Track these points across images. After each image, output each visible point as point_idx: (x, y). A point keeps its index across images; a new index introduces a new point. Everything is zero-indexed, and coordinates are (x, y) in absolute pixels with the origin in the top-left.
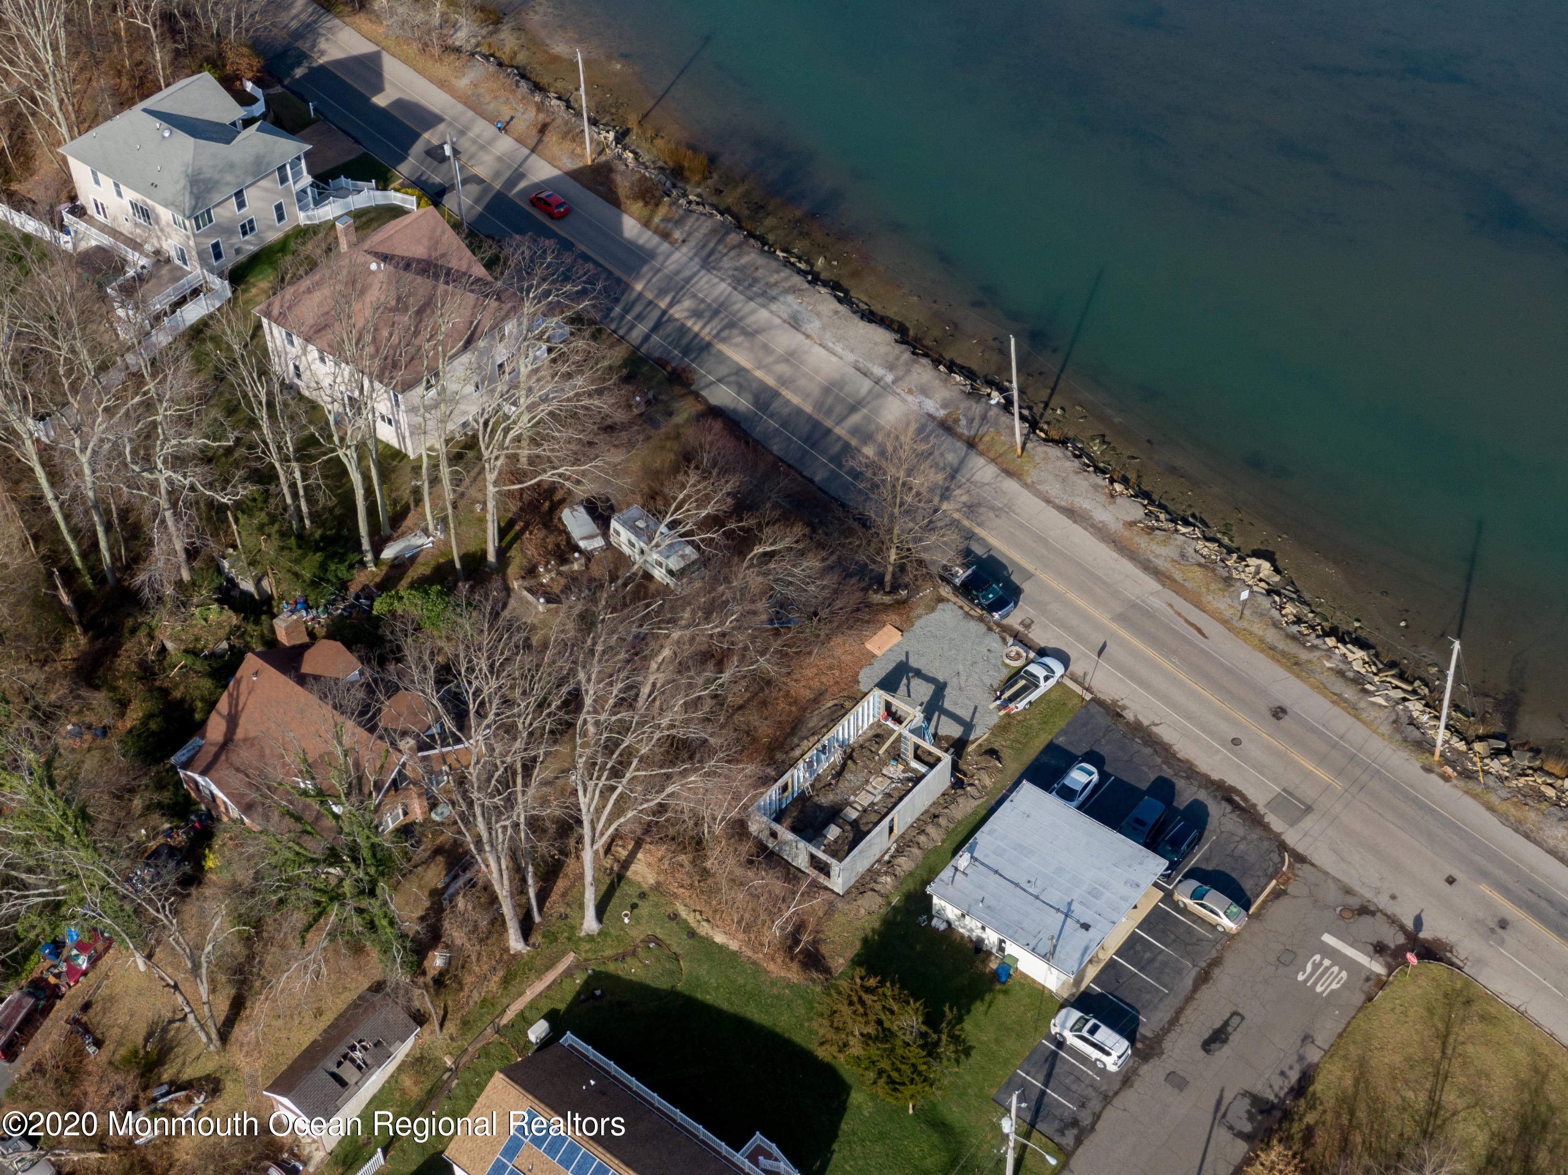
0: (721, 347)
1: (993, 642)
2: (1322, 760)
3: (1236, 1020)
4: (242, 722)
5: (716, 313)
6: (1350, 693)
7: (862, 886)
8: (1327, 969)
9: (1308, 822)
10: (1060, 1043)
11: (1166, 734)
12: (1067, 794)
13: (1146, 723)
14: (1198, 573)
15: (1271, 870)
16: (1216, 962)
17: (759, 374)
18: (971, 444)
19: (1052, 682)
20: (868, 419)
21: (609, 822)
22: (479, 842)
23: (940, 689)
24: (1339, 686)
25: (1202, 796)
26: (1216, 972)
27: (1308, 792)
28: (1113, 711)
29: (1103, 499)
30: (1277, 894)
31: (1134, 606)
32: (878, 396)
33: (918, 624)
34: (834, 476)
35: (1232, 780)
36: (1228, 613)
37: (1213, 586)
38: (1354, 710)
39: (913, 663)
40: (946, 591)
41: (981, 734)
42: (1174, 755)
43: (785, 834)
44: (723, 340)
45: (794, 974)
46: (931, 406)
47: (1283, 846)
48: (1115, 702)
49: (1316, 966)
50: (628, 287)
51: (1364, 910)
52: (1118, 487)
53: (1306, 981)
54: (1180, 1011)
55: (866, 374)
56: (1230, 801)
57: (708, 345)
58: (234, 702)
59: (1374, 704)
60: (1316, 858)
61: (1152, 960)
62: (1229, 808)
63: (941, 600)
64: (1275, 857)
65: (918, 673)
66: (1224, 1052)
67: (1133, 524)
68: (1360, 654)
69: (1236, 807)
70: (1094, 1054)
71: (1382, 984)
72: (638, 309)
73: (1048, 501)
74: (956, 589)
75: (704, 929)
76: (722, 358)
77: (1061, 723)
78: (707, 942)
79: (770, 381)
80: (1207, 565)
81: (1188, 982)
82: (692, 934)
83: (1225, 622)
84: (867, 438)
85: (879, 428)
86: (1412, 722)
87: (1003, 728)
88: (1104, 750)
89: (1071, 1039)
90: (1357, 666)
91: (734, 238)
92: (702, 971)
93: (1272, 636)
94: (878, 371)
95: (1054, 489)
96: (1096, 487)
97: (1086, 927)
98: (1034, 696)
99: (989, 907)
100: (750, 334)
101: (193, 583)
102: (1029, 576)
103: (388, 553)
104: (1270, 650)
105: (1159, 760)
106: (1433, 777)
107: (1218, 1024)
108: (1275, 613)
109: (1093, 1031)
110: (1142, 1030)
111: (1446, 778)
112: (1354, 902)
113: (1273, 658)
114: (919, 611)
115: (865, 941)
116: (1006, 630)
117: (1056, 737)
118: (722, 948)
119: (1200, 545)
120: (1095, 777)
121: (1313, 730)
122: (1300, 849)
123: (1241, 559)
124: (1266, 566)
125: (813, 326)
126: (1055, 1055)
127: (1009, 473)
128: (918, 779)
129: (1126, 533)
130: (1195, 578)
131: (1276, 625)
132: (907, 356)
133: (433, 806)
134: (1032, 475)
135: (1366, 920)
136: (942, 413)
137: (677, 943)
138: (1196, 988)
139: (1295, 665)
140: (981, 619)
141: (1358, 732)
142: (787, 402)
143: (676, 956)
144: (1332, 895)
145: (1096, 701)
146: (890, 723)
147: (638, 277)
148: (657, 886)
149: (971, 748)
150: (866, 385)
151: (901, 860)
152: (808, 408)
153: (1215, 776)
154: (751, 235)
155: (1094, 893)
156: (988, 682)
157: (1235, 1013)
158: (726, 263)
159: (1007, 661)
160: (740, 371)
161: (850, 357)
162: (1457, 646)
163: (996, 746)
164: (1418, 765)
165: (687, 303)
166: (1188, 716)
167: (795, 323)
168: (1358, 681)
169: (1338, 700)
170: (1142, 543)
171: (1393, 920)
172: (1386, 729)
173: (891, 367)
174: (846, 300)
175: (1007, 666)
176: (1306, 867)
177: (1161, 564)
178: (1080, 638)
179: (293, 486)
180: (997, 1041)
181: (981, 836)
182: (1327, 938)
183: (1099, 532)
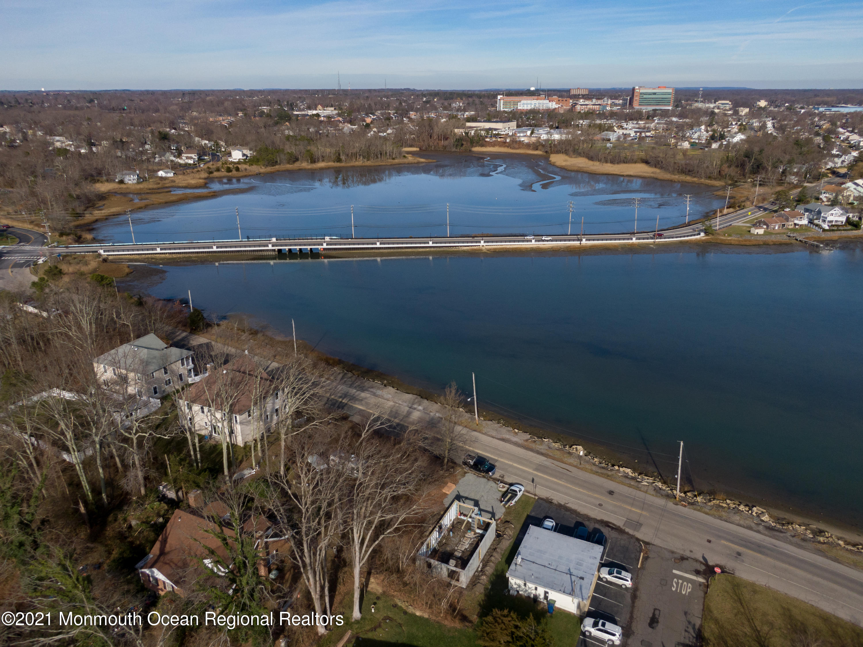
0: (351, 404)
1: (492, 484)
3: (657, 612)
6: (633, 483)
7: (474, 582)
8: (682, 584)
9: (643, 529)
11: (572, 506)
12: (549, 528)
13: (563, 503)
14: (558, 452)
15: (638, 549)
16: (636, 590)
19: (521, 492)
23: (478, 502)
24: (628, 481)
25: (597, 526)
26: (638, 593)
27: (637, 518)
28: (548, 502)
29: (513, 434)
30: (646, 558)
31: (540, 465)
33: (460, 481)
35: (606, 519)
36: (575, 463)
37: (565, 456)
39: (462, 494)
40: (466, 469)
41: (500, 516)
42: (579, 513)
43: (435, 562)
44: (352, 402)
45: (458, 625)
47: (638, 540)
48: (547, 498)
49: (677, 584)
51: (683, 558)
52: (517, 430)
53: (677, 590)
54: (632, 613)
56: (608, 526)
57: (347, 404)
60: (652, 542)
61: (610, 593)
62: (610, 529)
63: (465, 473)
64: (637, 543)
65: (467, 498)
66: (660, 627)
67: (527, 440)
68: (629, 470)
69: (612, 528)
70: (608, 637)
71: (707, 586)
73: (493, 437)
74: (471, 467)
75: (411, 610)
77: (530, 508)
78: (413, 616)
80: (560, 450)
81: (629, 600)
82: (405, 613)
83: (575, 466)
86: (661, 490)
87: (507, 513)
88: (551, 514)
89: (593, 632)
90: (631, 474)
92: (414, 630)
93: (594, 468)
95: (494, 434)
96: (509, 431)
97: (582, 578)
98: (516, 499)
99: (537, 578)
101: (146, 495)
102: (497, 461)
103: (236, 477)
104: (596, 473)
105: (574, 516)
106: (680, 506)
107: (651, 616)
108: (592, 461)
109: (603, 626)
111: (685, 506)
112: (677, 556)
113: (599, 475)
114: (458, 477)
115: (481, 605)
116: (495, 479)
117: (531, 512)
118: (420, 618)
119: (554, 444)
120: (554, 523)
121: (627, 497)
122: (646, 540)
123: (570, 447)
124: (580, 448)
125: (389, 398)
127: (474, 430)
128: (482, 536)
129: (526, 443)
130: (558, 454)
131: (594, 465)
133: (270, 571)
134: (484, 430)
135: (685, 562)
136: (444, 417)
137: (400, 619)
138: (633, 602)
139: (608, 477)
140: (484, 477)
141: (644, 495)
143: (400, 625)
144: (668, 555)
145: (539, 498)
146: (462, 517)
148: (384, 592)
149: (499, 522)
151: (488, 568)
153: (599, 518)
155: (579, 564)
156: (496, 497)
157: (655, 609)
159: (500, 489)
160: (361, 410)
162: (682, 444)
163: (508, 520)
164: (671, 503)
166: (578, 499)
168: (634, 479)
169: (630, 486)
170: (533, 446)
171: (696, 560)
172: (653, 493)
175: (500, 491)
176: (651, 546)
177: (543, 451)
178: (524, 478)
179: (194, 445)
181: (521, 549)
182: (675, 571)
183: (516, 444)
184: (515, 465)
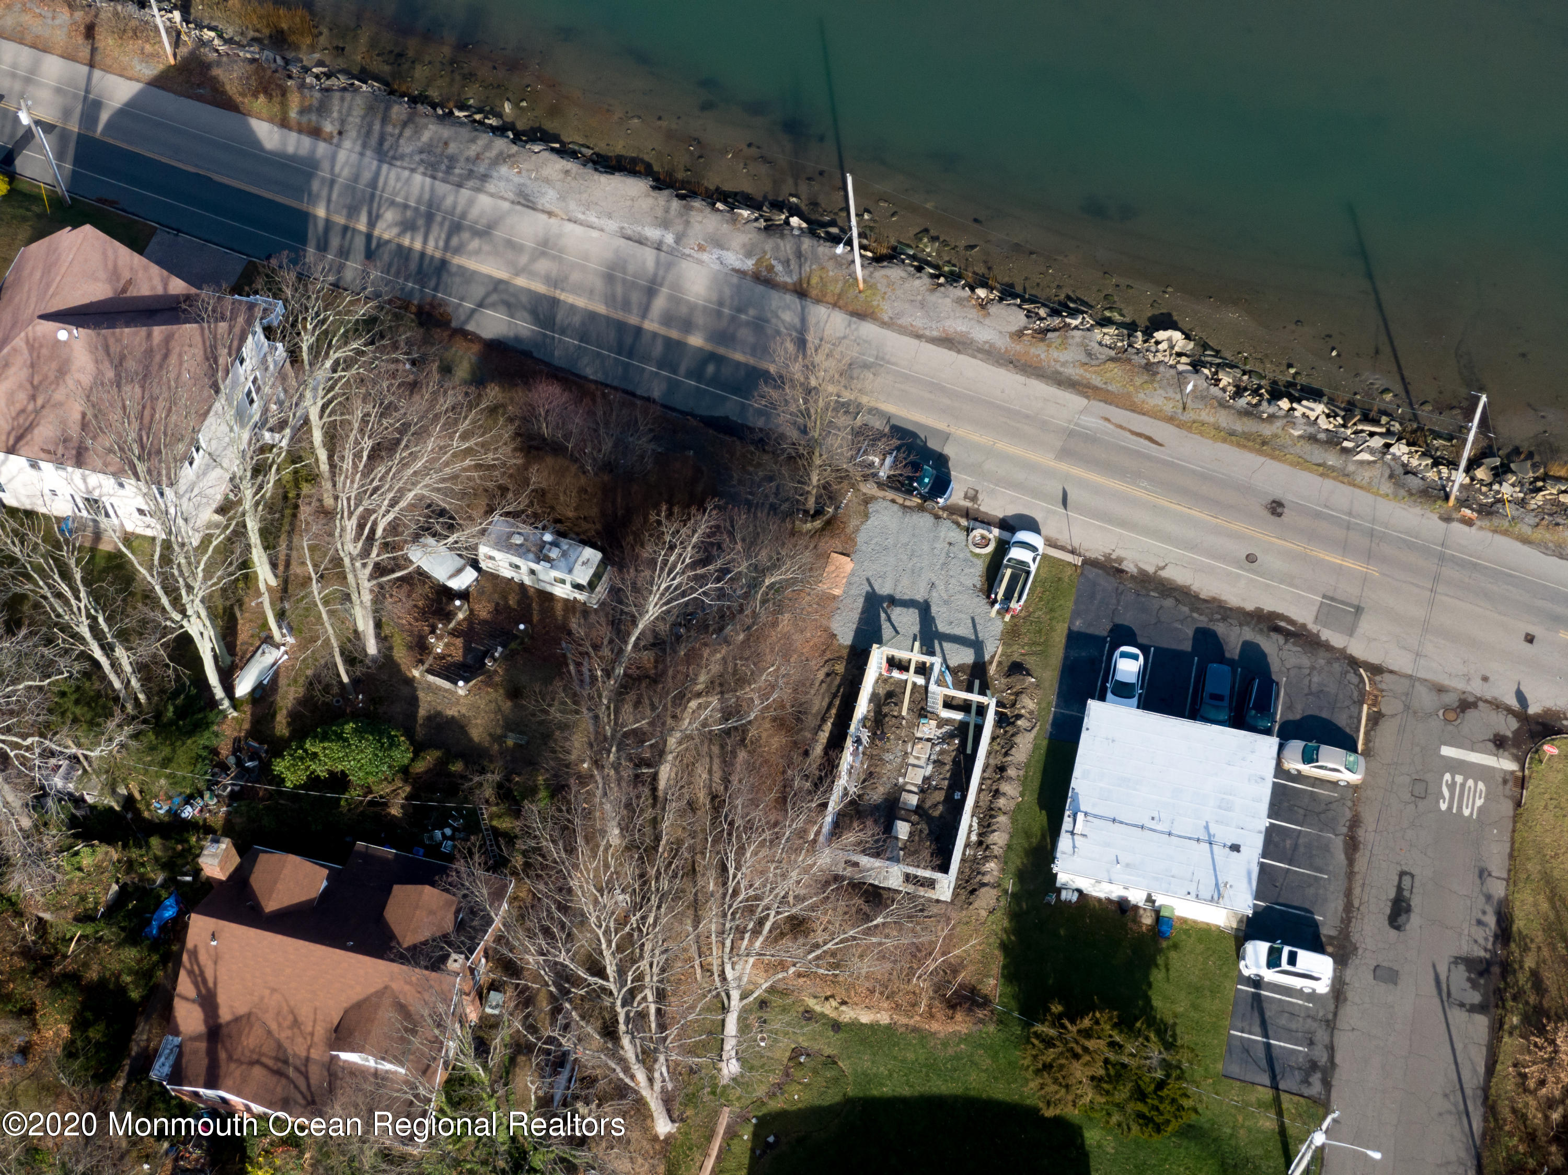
0: (457, 260)
1: (949, 532)
2: (1345, 548)
3: (1407, 881)
4: (222, 998)
5: (429, 218)
6: (1332, 459)
7: (968, 883)
8: (1463, 785)
9: (1366, 625)
10: (1257, 982)
11: (1177, 575)
12: (1123, 691)
13: (1151, 570)
14: (1115, 370)
15: (1356, 694)
16: (1355, 822)
17: (521, 282)
18: (801, 292)
19: (1039, 560)
20: (675, 300)
23: (924, 609)
24: (1318, 454)
25: (1249, 634)
26: (1361, 833)
27: (1349, 591)
28: (1112, 569)
29: (974, 313)
30: (1375, 719)
31: (1071, 434)
32: (669, 266)
33: (861, 538)
34: (673, 386)
35: (1269, 604)
36: (1168, 408)
37: (1138, 381)
38: (1344, 477)
39: (884, 589)
40: (869, 488)
41: (993, 649)
42: (1197, 597)
43: (865, 861)
44: (458, 251)
45: (961, 1024)
46: (735, 259)
47: (1354, 663)
48: (1108, 557)
49: (1452, 786)
50: (305, 217)
51: (1466, 705)
52: (981, 292)
53: (1450, 808)
54: (1348, 893)
55: (641, 241)
56: (1277, 629)
57: (444, 263)
59: (1362, 463)
60: (1392, 663)
61: (1295, 847)
62: (1281, 639)
63: (868, 499)
64: (1352, 677)
65: (893, 601)
66: (1415, 921)
67: (1020, 334)
68: (1320, 408)
69: (1287, 634)
70: (1297, 983)
71: (1521, 782)
72: (335, 242)
73: (918, 337)
74: (880, 485)
75: (848, 1014)
76: (468, 276)
77: (1069, 604)
78: (855, 1027)
79: (539, 287)
80: (1120, 357)
81: (1340, 857)
82: (836, 1026)
83: (1170, 419)
84: (687, 326)
85: (693, 307)
86: (1408, 471)
87: (1011, 634)
88: (1128, 619)
89: (1270, 976)
90: (1323, 423)
91: (399, 110)
92: (866, 1062)
93: (1224, 419)
94: (653, 233)
95: (918, 320)
96: (959, 301)
97: (1235, 848)
98: (1029, 584)
99: (1127, 865)
100: (484, 232)
102: (946, 437)
103: (243, 687)
104: (1230, 436)
105: (1185, 609)
106: (1456, 526)
107: (1392, 894)
108: (1214, 390)
109: (1292, 960)
110: (1327, 931)
111: (1469, 523)
112: (1451, 699)
113: (1239, 445)
114: (854, 522)
115: (1004, 947)
116: (952, 510)
117: (1072, 622)
118: (873, 1027)
119: (1098, 333)
120: (1142, 661)
121: (1318, 515)
122: (1374, 659)
123: (1147, 336)
124: (1177, 336)
125: (549, 198)
126: (1257, 998)
127: (861, 315)
129: (1018, 347)
130: (1116, 378)
131: (1222, 405)
132: (676, 204)
134: (887, 310)
135: (1472, 715)
136: (749, 264)
137: (828, 1045)
138: (1351, 861)
139: (1263, 445)
140: (928, 512)
141: (1362, 501)
142: (573, 307)
143: (831, 1061)
144: (1426, 699)
145: (1089, 563)
146: (896, 674)
147: (313, 199)
149: (992, 670)
150: (648, 256)
151: (996, 837)
152: (600, 308)
153: (1250, 606)
154: (414, 100)
156: (969, 583)
157: (1402, 874)
158: (406, 147)
159: (978, 551)
160: (497, 285)
161: (612, 225)
163: (1016, 658)
164: (1435, 517)
165: (389, 216)
166: (1192, 546)
167: (526, 201)
168: (1333, 441)
169: (1325, 471)
171: (1496, 705)
172: (1387, 487)
173: (665, 224)
174: (564, 152)
175: (978, 556)
176: (1386, 676)
177: (1072, 372)
178: (1036, 493)
180: (1195, 1007)
182: (1447, 751)
183: (989, 354)
184: (1003, 446)
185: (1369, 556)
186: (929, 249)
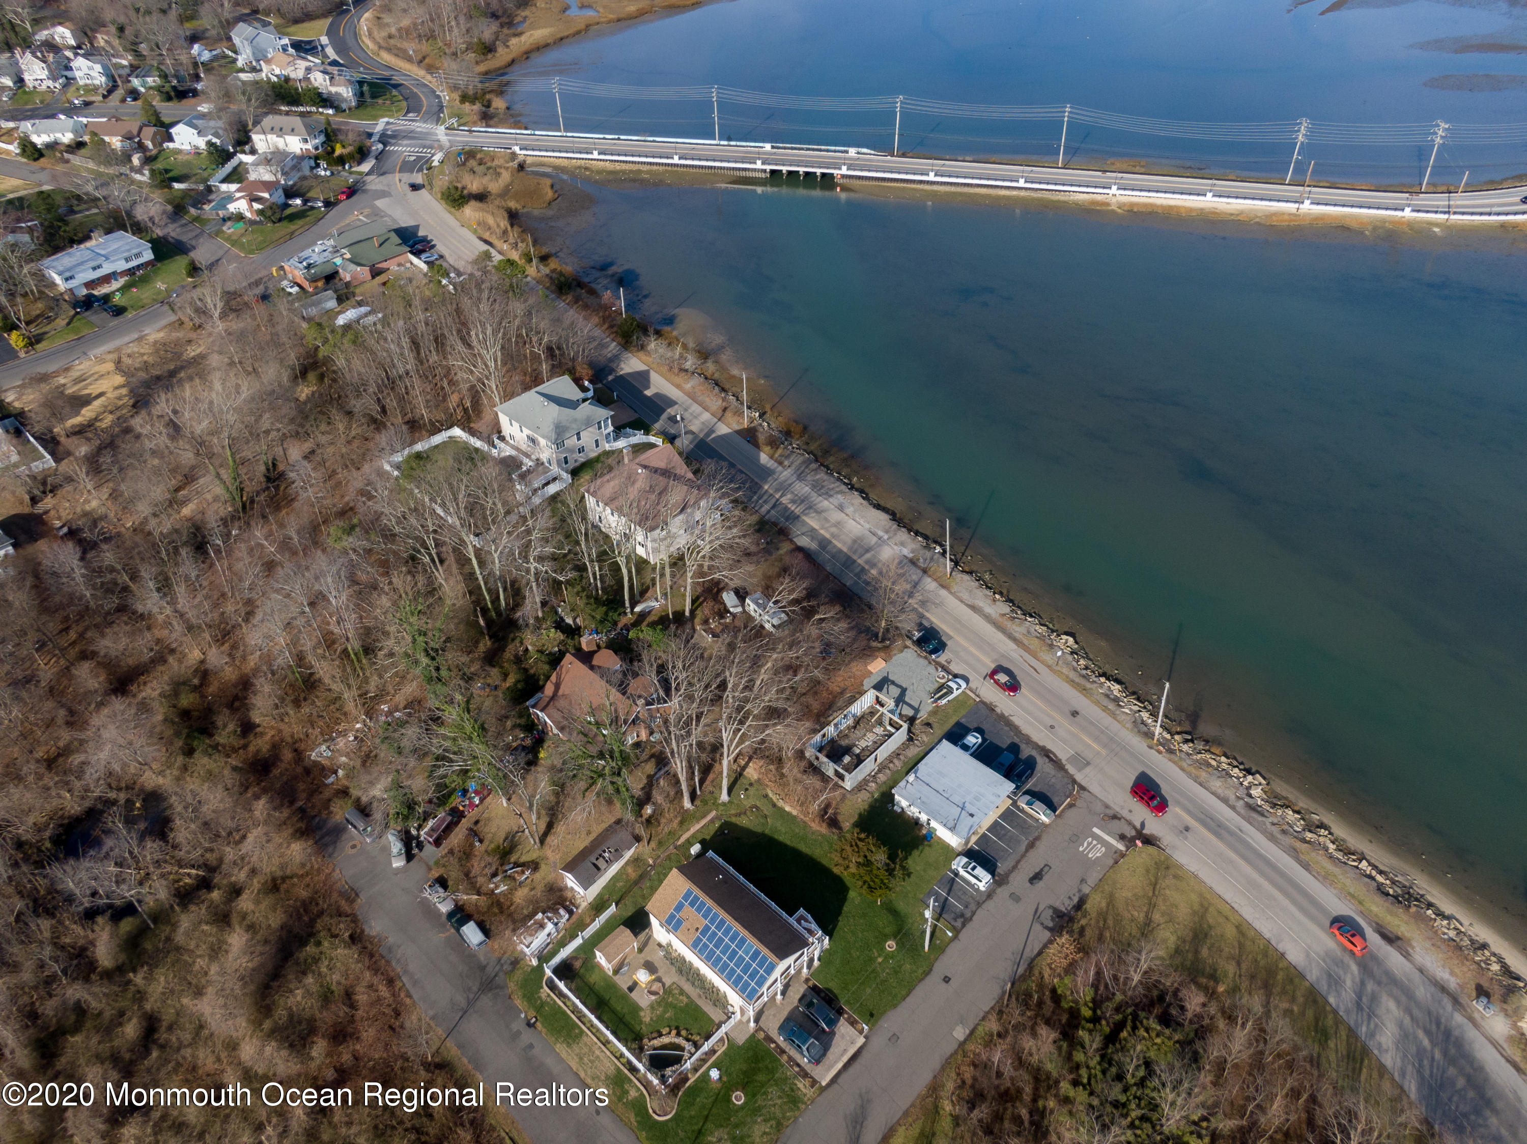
0: (804, 518)
1: (931, 669)
2: (1096, 739)
3: (1046, 869)
4: (562, 687)
5: (803, 501)
6: (1111, 706)
7: (861, 787)
8: (1095, 845)
9: (1088, 770)
10: (956, 874)
11: (1016, 720)
12: (965, 748)
13: (1006, 714)
14: (1036, 641)
15: (1068, 793)
16: (1038, 838)
17: (822, 532)
18: (925, 571)
19: (960, 691)
20: (874, 556)
21: (737, 747)
22: (672, 753)
23: (904, 691)
24: (1106, 702)
25: (1034, 753)
26: (1038, 843)
27: (1088, 755)
28: (990, 708)
29: (990, 602)
30: (1071, 806)
31: (1003, 656)
32: (880, 545)
33: (894, 658)
34: (856, 583)
35: (1049, 746)
36: (1050, 662)
37: (1043, 648)
38: (1113, 715)
39: (891, 677)
40: (909, 643)
41: (923, 715)
42: (1020, 731)
43: (823, 758)
44: (806, 515)
45: (823, 829)
46: (906, 551)
47: (1074, 782)
48: (991, 703)
49: (1089, 844)
50: (761, 487)
51: (1115, 817)
52: (997, 596)
53: (1084, 851)
54: (1018, 862)
55: (874, 534)
56: (1048, 757)
57: (798, 517)
58: (559, 677)
59: (1124, 712)
60: (1091, 788)
61: (1004, 835)
62: (1047, 760)
63: (906, 647)
64: (1070, 787)
65: (893, 683)
66: (1040, 884)
67: (1004, 615)
68: (1118, 687)
69: (1051, 760)
70: (973, 881)
71: (1123, 855)
72: (765, 497)
73: (962, 601)
74: (914, 642)
75: (780, 803)
76: (804, 523)
77: (964, 712)
78: (781, 810)
79: (828, 536)
80: (1041, 638)
81: (1023, 848)
82: (774, 805)
83: (1049, 667)
84: (873, 565)
85: (879, 561)
86: (1143, 722)
87: (934, 713)
88: (984, 727)
89: (962, 872)
90: (1116, 693)
91: (814, 466)
92: (778, 824)
93: (1072, 675)
94: (880, 533)
95: (965, 596)
96: (986, 596)
97: (972, 815)
98: (951, 697)
99: (923, 802)
100: (819, 512)
101: (544, 618)
102: (951, 638)
103: (638, 609)
104: (1072, 682)
106: (1153, 751)
107: (1037, 870)
108: (1075, 664)
109: (974, 868)
110: (999, 870)
111: (1160, 752)
112: (1111, 813)
113: (1073, 686)
114: (895, 652)
115: (860, 815)
116: (938, 664)
117: (961, 718)
118: (789, 814)
119: (1037, 627)
120: (980, 740)
121: (1092, 723)
122: (1083, 783)
123: (1058, 635)
124: (1071, 640)
125: (850, 510)
126: (953, 880)
127: (943, 586)
128: (890, 735)
129: (1000, 619)
130: (1035, 644)
131: (1075, 669)
132: (895, 526)
133: (651, 733)
134: (955, 588)
135: (1116, 821)
136: (911, 555)
137: (767, 810)
138: (1027, 851)
139: (1084, 690)
140: (926, 658)
141: (1115, 726)
142: (835, 546)
143: (766, 817)
144: (1099, 808)
145: (982, 702)
146: (878, 707)
147: (766, 482)
148: (759, 780)
149: (917, 722)
150: (874, 540)
151: (880, 775)
152: (845, 549)
153: (1041, 744)
154: (822, 465)
155: (977, 799)
156: (928, 689)
157: (1046, 865)
158: (809, 478)
159: (938, 679)
160: (813, 530)
161: (867, 526)
162: (1167, 685)
163: (930, 721)
164: (1145, 745)
165: (789, 496)
166: (1029, 714)
167: (841, 508)
168: (1116, 700)
169: (1105, 709)
170: (1009, 624)
171: (1130, 823)
172: (1129, 725)
173: (887, 532)
174: (866, 498)
175: (938, 681)
176: (1086, 792)
177: (1017, 635)
178: (975, 670)
179: (594, 574)
180: (925, 871)
181: (921, 766)
182: (1095, 830)
183: (988, 618)
184: (973, 649)
185: (1105, 746)
186: (987, 577)
